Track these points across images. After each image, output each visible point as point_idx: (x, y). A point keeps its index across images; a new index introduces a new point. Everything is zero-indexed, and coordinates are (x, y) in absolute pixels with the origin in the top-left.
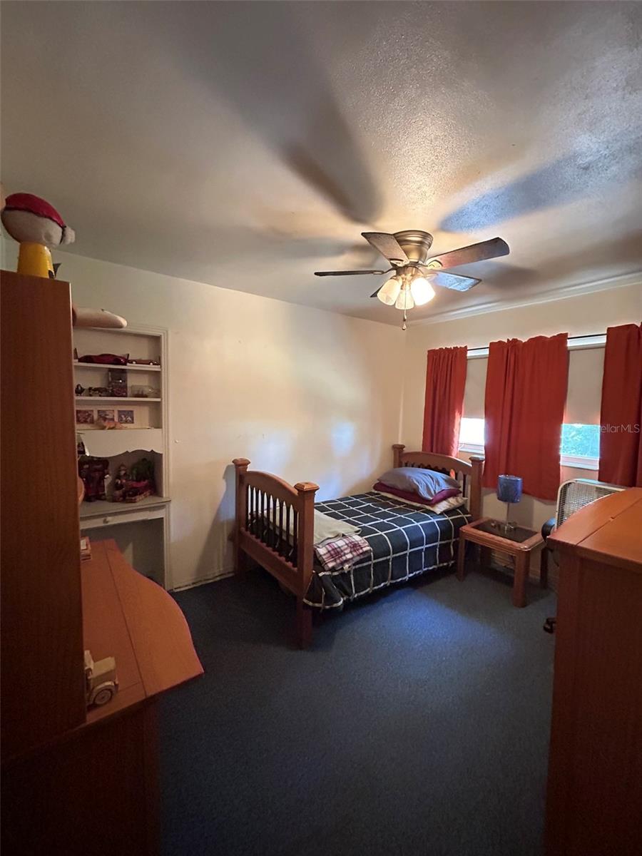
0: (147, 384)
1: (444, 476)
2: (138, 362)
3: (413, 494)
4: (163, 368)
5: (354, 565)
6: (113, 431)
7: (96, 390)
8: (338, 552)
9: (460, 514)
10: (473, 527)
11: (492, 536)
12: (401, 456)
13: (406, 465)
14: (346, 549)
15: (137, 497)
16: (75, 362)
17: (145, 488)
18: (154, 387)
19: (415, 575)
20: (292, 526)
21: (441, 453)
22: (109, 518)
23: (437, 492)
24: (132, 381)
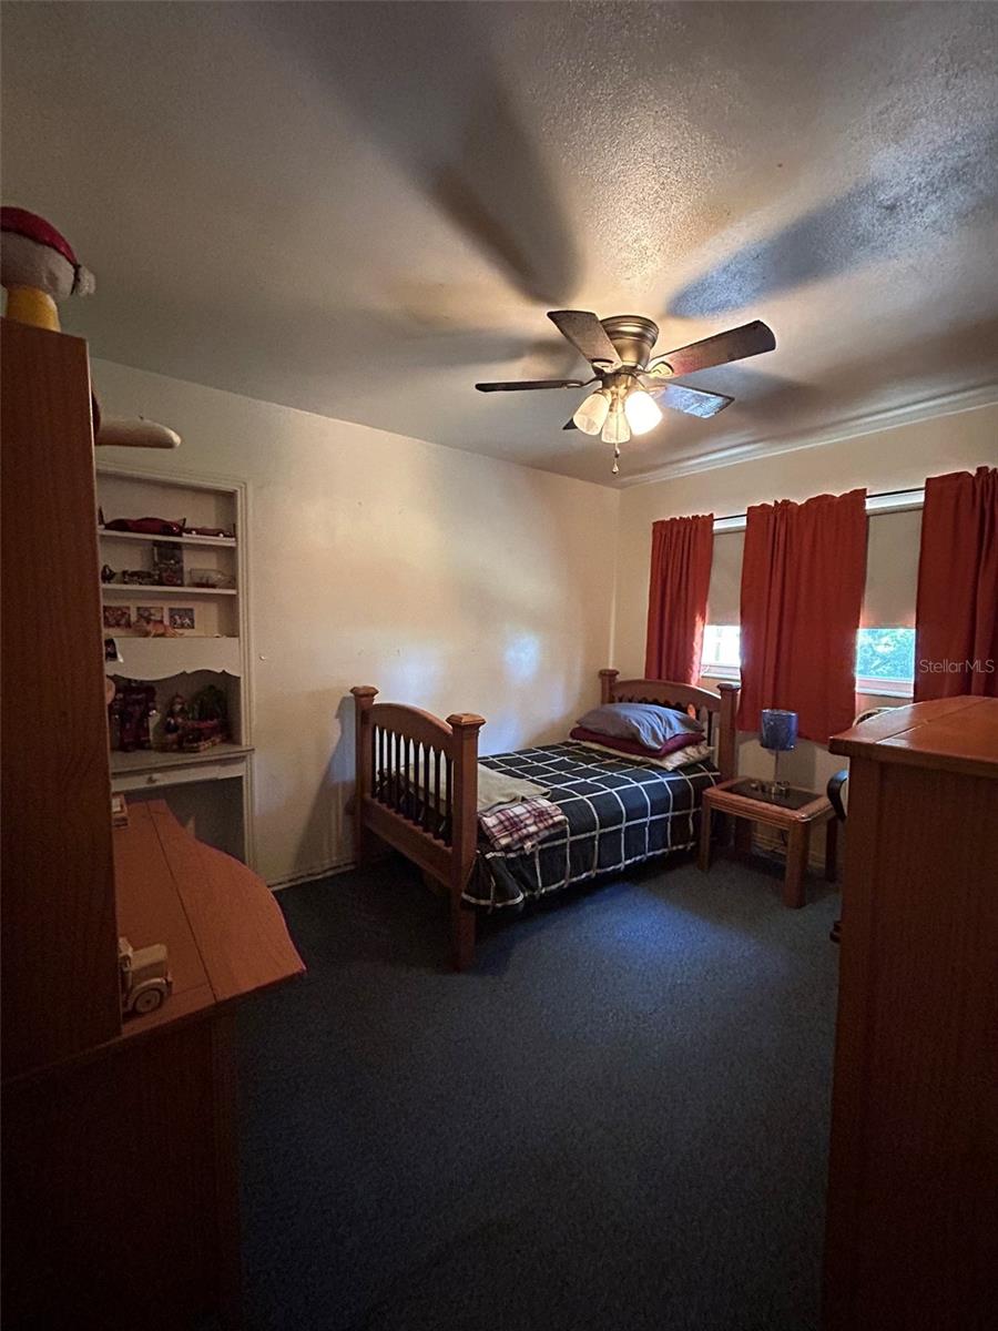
0: (215, 567)
1: (679, 714)
2: (200, 532)
3: (631, 742)
4: (240, 540)
5: (540, 843)
6: (163, 639)
7: (134, 574)
8: (515, 823)
9: (702, 771)
10: (722, 790)
11: (751, 801)
12: (612, 687)
13: (621, 700)
14: (527, 819)
15: (201, 743)
16: (100, 530)
17: (214, 731)
18: (225, 572)
19: (635, 862)
20: (443, 787)
21: (674, 680)
22: (156, 776)
23: (668, 738)
24: (190, 562)
